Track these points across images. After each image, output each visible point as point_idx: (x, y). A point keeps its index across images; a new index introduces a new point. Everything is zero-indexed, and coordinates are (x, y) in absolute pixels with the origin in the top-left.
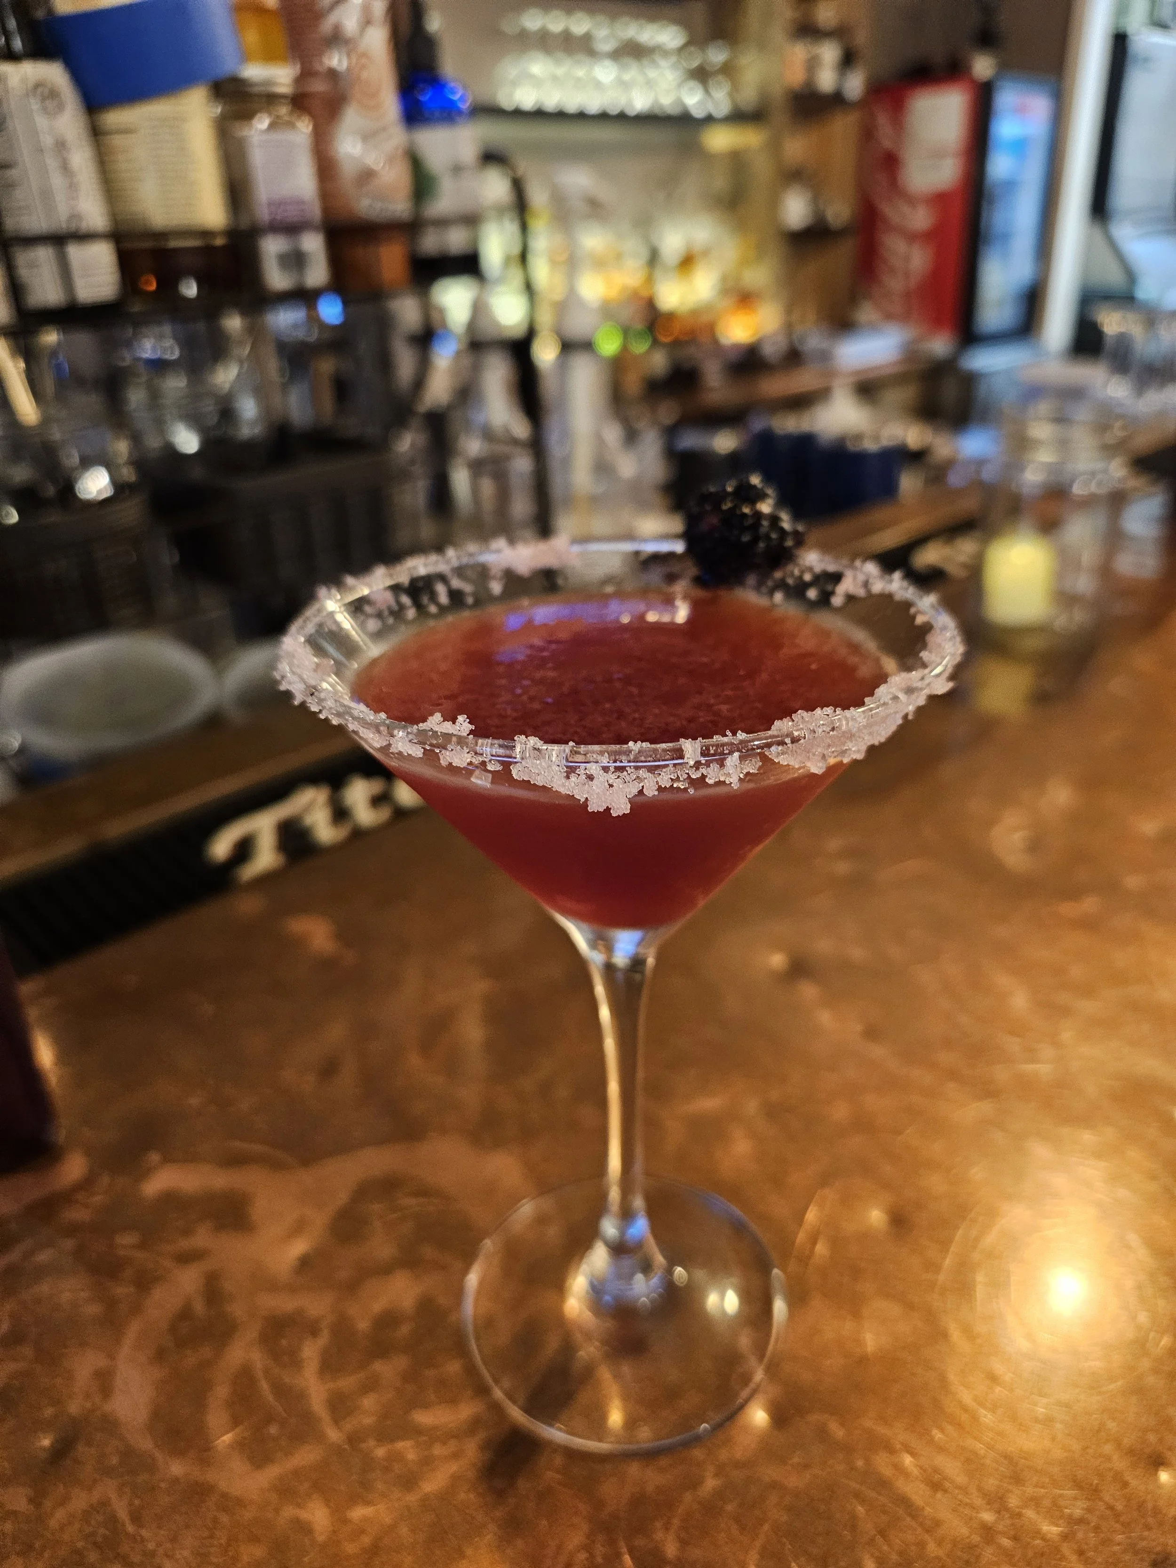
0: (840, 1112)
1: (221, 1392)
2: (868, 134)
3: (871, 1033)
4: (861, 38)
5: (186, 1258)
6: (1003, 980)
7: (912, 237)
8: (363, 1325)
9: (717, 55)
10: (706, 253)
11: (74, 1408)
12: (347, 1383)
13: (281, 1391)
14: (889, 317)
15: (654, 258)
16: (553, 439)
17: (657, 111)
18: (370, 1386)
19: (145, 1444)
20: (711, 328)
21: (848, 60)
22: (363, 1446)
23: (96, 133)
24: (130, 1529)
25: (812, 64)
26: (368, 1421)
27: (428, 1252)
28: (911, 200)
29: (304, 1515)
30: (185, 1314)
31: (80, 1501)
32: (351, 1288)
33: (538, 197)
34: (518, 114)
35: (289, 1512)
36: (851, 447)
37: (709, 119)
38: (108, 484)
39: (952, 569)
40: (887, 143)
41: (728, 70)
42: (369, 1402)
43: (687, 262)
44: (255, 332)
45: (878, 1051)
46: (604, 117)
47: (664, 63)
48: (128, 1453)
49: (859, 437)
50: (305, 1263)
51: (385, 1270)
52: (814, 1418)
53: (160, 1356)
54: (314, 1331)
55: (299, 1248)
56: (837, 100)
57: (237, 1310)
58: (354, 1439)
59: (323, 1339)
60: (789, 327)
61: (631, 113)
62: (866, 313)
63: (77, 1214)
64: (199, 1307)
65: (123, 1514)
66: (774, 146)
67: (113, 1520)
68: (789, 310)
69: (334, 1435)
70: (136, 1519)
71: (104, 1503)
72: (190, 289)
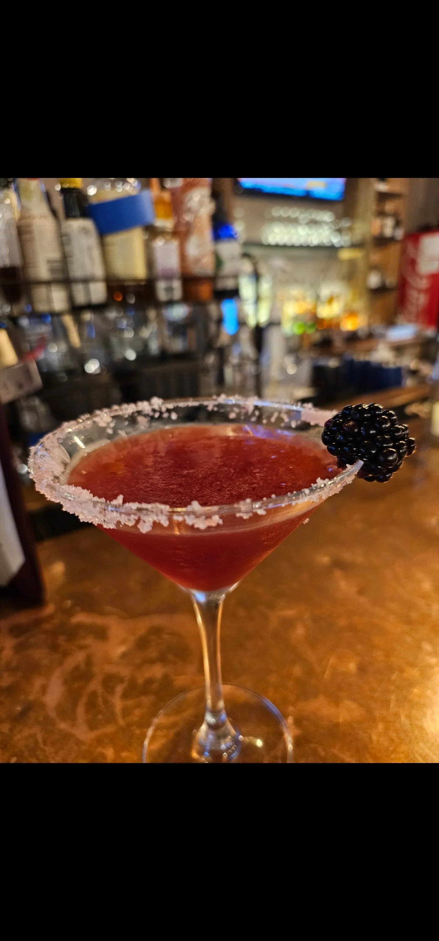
0: (343, 622)
1: (84, 699)
2: (404, 252)
3: (361, 592)
4: (403, 217)
5: (82, 648)
6: (420, 575)
7: (420, 291)
8: (140, 681)
9: (345, 224)
10: (338, 297)
11: (32, 697)
12: (130, 703)
13: (106, 702)
14: (410, 321)
15: (318, 298)
16: (264, 360)
17: (322, 245)
18: (138, 706)
19: (53, 714)
20: (338, 325)
21: (397, 224)
22: (132, 728)
23: (103, 245)
24: (42, 745)
25: (382, 227)
26: (135, 719)
27: (170, 657)
28: (421, 277)
29: (104, 751)
30: (77, 668)
31: (26, 732)
32: (139, 667)
33: (263, 269)
34: (269, 246)
35: (100, 749)
36: (384, 366)
37: (342, 247)
38: (98, 368)
39: (422, 415)
40: (412, 256)
41: (350, 229)
42: (137, 712)
43: (330, 300)
44: (160, 318)
45: (363, 600)
46: (301, 247)
47: (326, 228)
48: (47, 717)
49: (387, 363)
50: (124, 655)
51: (152, 662)
52: (313, 745)
53: (66, 682)
54: (122, 681)
55: (122, 649)
56: (392, 240)
57: (96, 669)
58: (129, 725)
59: (125, 685)
60: (369, 325)
61: (311, 245)
62: (400, 319)
63: (47, 626)
64: (83, 667)
65: (40, 740)
66: (367, 257)
67: (36, 742)
68: (370, 318)
69: (122, 722)
70: (45, 743)
71: (35, 735)
72: (132, 301)
